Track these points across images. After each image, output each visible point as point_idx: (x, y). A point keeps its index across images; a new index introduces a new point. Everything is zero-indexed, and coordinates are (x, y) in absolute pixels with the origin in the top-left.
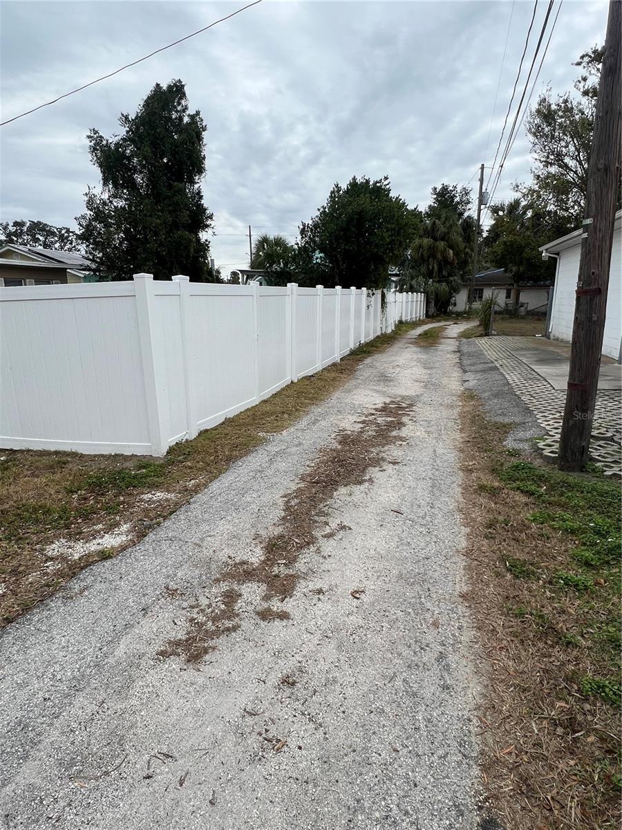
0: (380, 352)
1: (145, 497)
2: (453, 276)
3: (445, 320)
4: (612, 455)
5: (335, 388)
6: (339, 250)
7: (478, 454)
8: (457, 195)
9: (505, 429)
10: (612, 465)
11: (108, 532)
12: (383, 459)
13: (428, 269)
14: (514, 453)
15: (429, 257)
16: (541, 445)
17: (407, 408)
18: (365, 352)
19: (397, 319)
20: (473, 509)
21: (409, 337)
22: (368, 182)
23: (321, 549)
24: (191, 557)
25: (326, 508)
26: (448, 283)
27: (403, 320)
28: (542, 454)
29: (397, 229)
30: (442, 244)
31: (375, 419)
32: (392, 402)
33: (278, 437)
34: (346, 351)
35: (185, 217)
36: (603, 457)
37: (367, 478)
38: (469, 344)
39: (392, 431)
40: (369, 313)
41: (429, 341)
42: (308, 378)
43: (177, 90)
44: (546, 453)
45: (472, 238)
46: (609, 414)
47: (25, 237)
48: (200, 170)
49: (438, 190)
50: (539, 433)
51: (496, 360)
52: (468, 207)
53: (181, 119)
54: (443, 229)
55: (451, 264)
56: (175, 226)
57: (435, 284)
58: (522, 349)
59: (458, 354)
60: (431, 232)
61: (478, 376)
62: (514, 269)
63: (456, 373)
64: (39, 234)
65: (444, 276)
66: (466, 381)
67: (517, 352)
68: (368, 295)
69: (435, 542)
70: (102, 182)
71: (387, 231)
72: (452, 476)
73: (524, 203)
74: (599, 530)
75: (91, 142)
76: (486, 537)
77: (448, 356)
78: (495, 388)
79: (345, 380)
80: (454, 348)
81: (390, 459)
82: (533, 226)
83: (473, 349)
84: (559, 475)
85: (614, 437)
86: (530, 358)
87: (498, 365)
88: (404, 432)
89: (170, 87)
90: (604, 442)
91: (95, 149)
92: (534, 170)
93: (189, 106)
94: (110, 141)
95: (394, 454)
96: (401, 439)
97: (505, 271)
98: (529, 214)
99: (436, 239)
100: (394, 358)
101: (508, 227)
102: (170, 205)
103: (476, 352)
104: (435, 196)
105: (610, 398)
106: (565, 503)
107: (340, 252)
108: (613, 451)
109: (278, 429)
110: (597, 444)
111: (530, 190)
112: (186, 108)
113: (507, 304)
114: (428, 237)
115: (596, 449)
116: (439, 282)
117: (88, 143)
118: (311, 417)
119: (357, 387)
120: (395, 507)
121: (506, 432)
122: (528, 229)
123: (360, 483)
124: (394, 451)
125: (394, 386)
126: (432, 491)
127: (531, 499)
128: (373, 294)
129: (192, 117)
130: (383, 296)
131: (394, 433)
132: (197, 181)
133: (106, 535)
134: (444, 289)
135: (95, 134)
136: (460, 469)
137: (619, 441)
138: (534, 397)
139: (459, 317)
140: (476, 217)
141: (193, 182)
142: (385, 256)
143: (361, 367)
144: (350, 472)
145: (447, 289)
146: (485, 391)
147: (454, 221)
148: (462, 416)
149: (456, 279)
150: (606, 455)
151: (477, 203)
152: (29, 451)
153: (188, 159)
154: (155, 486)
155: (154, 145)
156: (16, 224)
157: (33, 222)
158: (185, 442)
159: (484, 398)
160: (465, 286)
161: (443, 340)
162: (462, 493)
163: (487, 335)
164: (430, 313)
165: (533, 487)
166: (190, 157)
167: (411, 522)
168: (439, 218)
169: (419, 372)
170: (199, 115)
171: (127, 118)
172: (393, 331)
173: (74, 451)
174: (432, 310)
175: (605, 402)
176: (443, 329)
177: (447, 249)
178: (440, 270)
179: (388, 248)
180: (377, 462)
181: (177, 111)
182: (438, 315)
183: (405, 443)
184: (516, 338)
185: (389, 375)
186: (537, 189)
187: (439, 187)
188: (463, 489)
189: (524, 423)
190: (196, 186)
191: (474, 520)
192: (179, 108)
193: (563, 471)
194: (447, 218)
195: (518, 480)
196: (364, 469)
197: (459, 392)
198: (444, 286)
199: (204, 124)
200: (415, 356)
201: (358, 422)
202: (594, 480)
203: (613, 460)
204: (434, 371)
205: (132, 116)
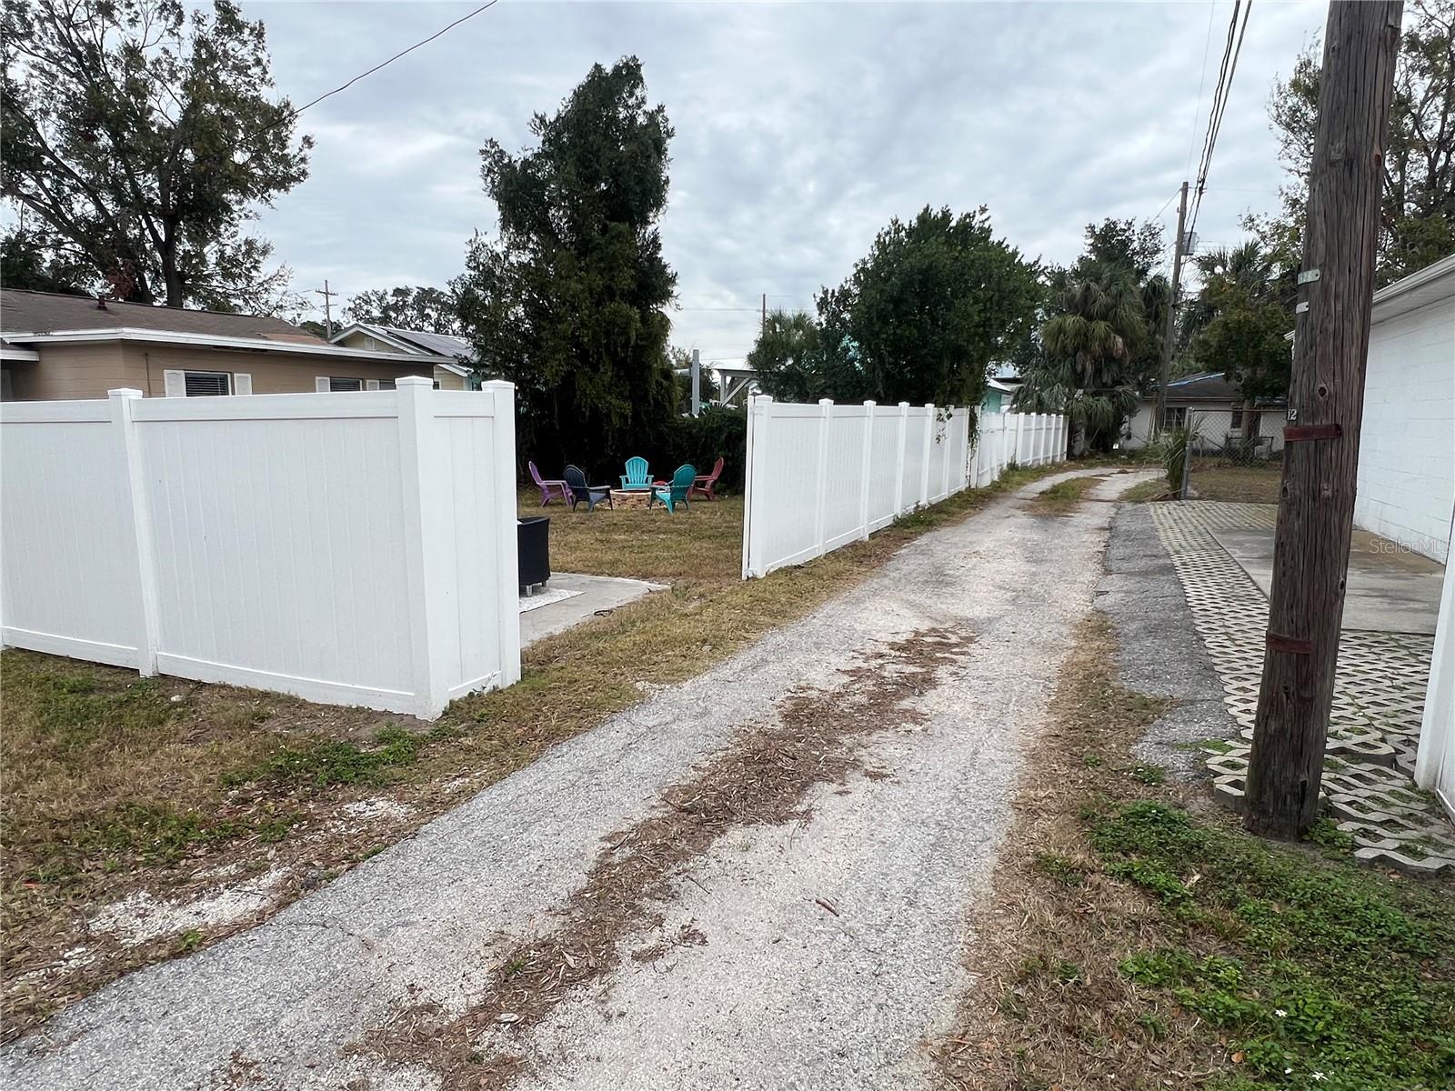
0: (955, 523)
1: (351, 808)
2: (1122, 384)
3: (1105, 465)
4: (1385, 804)
5: (831, 593)
6: (884, 336)
7: (1065, 770)
8: (1135, 238)
9: (1144, 712)
10: (1380, 831)
11: (233, 886)
12: (856, 765)
13: (1074, 370)
14: (1150, 777)
15: (1076, 350)
16: (1213, 763)
17: (957, 645)
18: (922, 523)
19: (1006, 461)
20: (1002, 922)
21: (1021, 495)
22: (946, 216)
23: (611, 992)
24: (334, 975)
25: (680, 878)
26: (1111, 398)
27: (1019, 462)
28: (1212, 785)
29: (995, 298)
30: (1101, 327)
31: (882, 666)
32: (934, 630)
33: (672, 692)
34: (886, 520)
35: (626, 280)
36: (1362, 808)
37: (800, 808)
38: (1133, 514)
39: (902, 698)
40: (942, 449)
41: (1056, 507)
42: (788, 571)
43: (629, 74)
44: (1221, 784)
45: (1163, 315)
46: (1398, 695)
47: (409, 313)
48: (658, 202)
49: (1097, 231)
50: (1219, 729)
51: (1177, 552)
52: (1156, 260)
53: (633, 119)
54: (1103, 299)
55: (1119, 362)
56: (609, 293)
57: (1086, 398)
58: (1240, 530)
59: (1107, 534)
60: (1083, 306)
61: (1132, 584)
62: (1245, 373)
63: (1089, 575)
64: (431, 307)
65: (1105, 385)
66: (1102, 593)
67: (1226, 537)
68: (939, 418)
69: (880, 1007)
70: (499, 224)
71: (975, 303)
72: (988, 822)
73: (1266, 250)
74: (1303, 1030)
75: (485, 160)
76: (1005, 1009)
77: (1086, 537)
78: (1156, 614)
79: (859, 577)
80: (1104, 522)
81: (871, 764)
82: (1283, 292)
83: (1137, 526)
84: (1241, 843)
85: (1398, 757)
86: (1252, 550)
87: (1178, 563)
88: (929, 702)
89: (617, 69)
90: (1372, 766)
91: (490, 171)
92: (1285, 191)
93: (648, 100)
94: (513, 159)
95: (884, 755)
96: (915, 717)
97: (1227, 378)
98: (1276, 271)
99: (1090, 318)
100: (973, 537)
101: (1232, 295)
102: (601, 260)
103: (1143, 532)
104: (1091, 241)
105: (1411, 654)
106: (1235, 932)
107: (885, 340)
108: (1391, 793)
109: (677, 675)
110: (1353, 771)
111: (1277, 228)
112: (643, 101)
113: (1228, 439)
114: (1075, 314)
115: (1347, 785)
116: (1094, 394)
117: (481, 162)
118: (758, 652)
119: (875, 593)
120: (827, 894)
121: (1145, 721)
122: (1272, 297)
123: (781, 820)
124: (887, 747)
125: (952, 595)
126: (929, 858)
127: (1152, 910)
128: (950, 416)
129: (651, 116)
130: (973, 420)
131: (906, 704)
132: (651, 220)
133: (227, 893)
134: (1103, 408)
135: (492, 147)
136: (1014, 805)
137: (1408, 766)
138: (1233, 640)
139: (1135, 459)
140: (1170, 279)
141: (646, 222)
142: (971, 348)
143: (903, 551)
144: (770, 791)
145: (1110, 408)
146: (1132, 619)
147: (1126, 284)
148: (1066, 673)
149: (1130, 390)
150: (1368, 803)
151: (1173, 252)
152: (224, 686)
153: (637, 184)
154: (382, 786)
155: (583, 162)
156: (397, 292)
157: (423, 290)
158: (489, 693)
159: (1125, 635)
160: (1147, 402)
161: (1087, 504)
162: (996, 872)
163: (1176, 497)
164: (1077, 452)
165: (1162, 878)
166: (640, 181)
167: (847, 940)
168: (1097, 280)
169: (1013, 567)
170: (663, 111)
171: (542, 120)
172: (993, 482)
173: (292, 693)
174: (1081, 444)
175: (1397, 664)
176: (1094, 482)
177: (1112, 335)
178: (1098, 372)
179: (976, 334)
180: (838, 771)
181: (627, 107)
182: (1092, 456)
183: (919, 728)
184: (1237, 506)
185: (952, 572)
186: (1293, 224)
187: (1100, 225)
188: (1003, 860)
189: (1192, 702)
190: (650, 228)
191: (994, 953)
192: (631, 102)
193: (1254, 833)
194: (1112, 280)
195: (1135, 849)
196: (805, 786)
197: (1080, 617)
198: (1103, 402)
199: (670, 127)
200: (1018, 536)
201: (844, 672)
202: (1328, 869)
203: (1385, 817)
204: (1045, 567)
205: (551, 117)
